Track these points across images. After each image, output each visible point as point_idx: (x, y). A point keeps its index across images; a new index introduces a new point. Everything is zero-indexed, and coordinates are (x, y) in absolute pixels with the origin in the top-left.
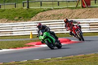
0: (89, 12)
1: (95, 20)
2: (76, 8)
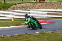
0: (45, 5)
2: (36, 2)
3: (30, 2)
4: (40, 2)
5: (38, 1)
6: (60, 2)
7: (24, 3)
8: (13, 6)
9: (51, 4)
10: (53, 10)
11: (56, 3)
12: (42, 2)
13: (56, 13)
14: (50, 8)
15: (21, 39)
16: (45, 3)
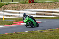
0: (34, 5)
1: (39, 10)
2: (25, 3)
3: (20, 3)
4: (29, 3)
5: (28, 2)
6: (48, 2)
7: (14, 3)
8: (3, 6)
9: (39, 5)
10: (42, 10)
11: (45, 4)
12: (31, 3)
13: (44, 13)
14: (38, 9)
15: (11, 38)
16: (34, 4)
